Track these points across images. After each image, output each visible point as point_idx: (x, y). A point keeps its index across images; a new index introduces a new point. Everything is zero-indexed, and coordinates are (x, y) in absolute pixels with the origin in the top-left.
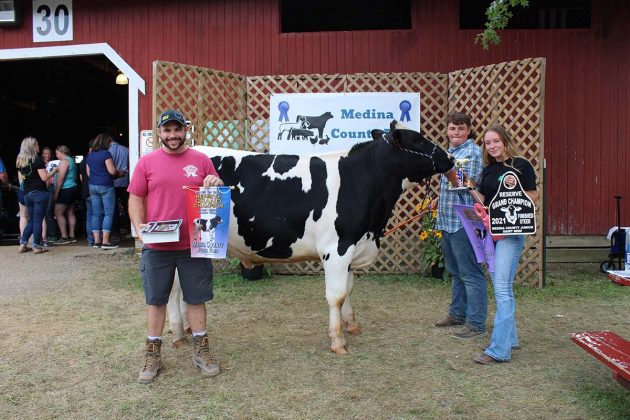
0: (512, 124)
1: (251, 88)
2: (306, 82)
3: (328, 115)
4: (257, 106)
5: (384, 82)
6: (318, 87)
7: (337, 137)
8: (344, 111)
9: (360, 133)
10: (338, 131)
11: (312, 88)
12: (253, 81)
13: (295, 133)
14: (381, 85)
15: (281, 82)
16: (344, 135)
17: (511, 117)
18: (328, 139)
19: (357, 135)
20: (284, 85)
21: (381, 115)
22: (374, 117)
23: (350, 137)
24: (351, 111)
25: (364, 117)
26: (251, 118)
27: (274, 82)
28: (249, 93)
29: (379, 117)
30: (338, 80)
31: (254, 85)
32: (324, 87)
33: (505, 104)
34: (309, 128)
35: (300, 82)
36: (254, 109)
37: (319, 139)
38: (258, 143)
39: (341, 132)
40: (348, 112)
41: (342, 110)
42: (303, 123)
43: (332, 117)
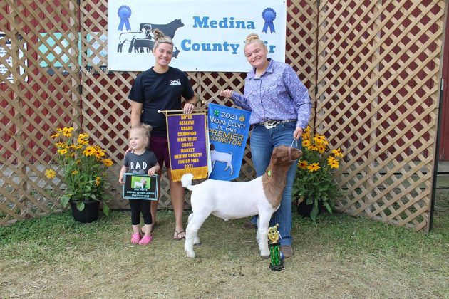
0: (401, 36)
3: (178, 24)
4: (92, 12)
7: (189, 49)
8: (196, 19)
9: (215, 45)
10: (189, 42)
13: (138, 45)
16: (196, 47)
17: (401, 28)
18: (178, 52)
19: (212, 47)
21: (241, 25)
22: (232, 27)
23: (204, 49)
24: (206, 19)
25: (221, 27)
26: (85, 26)
29: (238, 27)
33: (394, 12)
36: (89, 15)
38: (94, 55)
39: (192, 43)
40: (201, 20)
41: (194, 18)
42: (148, 32)
43: (182, 25)
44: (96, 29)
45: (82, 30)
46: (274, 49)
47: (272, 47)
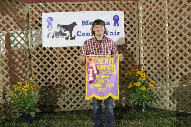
0: (179, 25)
1: (31, 10)
2: (62, 6)
3: (74, 24)
4: (34, 20)
5: (104, 6)
6: (69, 9)
7: (80, 36)
10: (80, 32)
11: (65, 9)
12: (32, 6)
13: (57, 34)
14: (103, 7)
15: (48, 6)
16: (83, 34)
18: (75, 37)
20: (50, 8)
23: (87, 35)
24: (87, 21)
26: (31, 27)
27: (44, 7)
28: (30, 13)
30: (79, 5)
31: (33, 9)
32: (72, 9)
34: (64, 31)
35: (58, 6)
36: (33, 22)
37: (70, 37)
39: (82, 33)
40: (85, 22)
41: (82, 21)
42: (61, 28)
43: (77, 25)
44: (36, 28)
45: (30, 29)
46: (119, 34)
47: (118, 33)
